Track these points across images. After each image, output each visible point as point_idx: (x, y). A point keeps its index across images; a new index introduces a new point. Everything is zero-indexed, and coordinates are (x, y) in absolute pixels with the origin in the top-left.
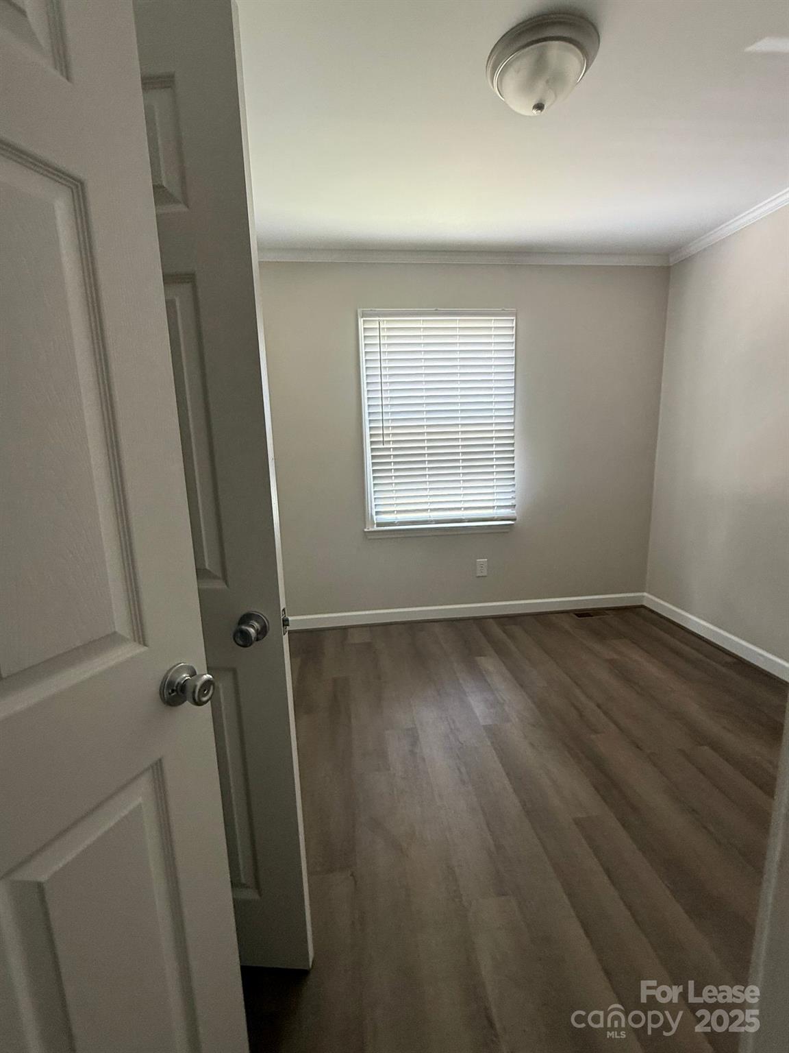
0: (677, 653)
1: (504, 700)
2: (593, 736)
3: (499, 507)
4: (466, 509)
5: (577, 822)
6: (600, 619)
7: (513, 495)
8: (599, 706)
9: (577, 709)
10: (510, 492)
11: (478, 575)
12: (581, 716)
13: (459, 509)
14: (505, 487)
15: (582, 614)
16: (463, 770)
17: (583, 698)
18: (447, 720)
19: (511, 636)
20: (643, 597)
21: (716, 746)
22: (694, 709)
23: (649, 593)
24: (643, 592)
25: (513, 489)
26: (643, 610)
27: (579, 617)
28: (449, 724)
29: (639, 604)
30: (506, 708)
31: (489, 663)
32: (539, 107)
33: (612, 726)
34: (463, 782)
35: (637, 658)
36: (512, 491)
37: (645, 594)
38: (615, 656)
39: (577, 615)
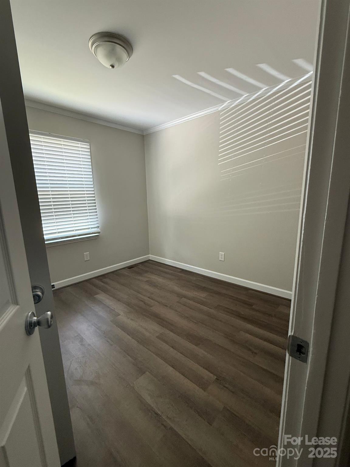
0: (166, 273)
1: (115, 308)
2: (151, 308)
3: (92, 228)
4: (76, 230)
5: (158, 337)
6: (137, 268)
7: (97, 222)
8: (149, 298)
9: (141, 301)
10: (96, 221)
11: (85, 260)
12: (145, 303)
13: (73, 230)
14: (93, 219)
15: (130, 267)
16: (109, 340)
17: (142, 297)
18: (93, 325)
19: (106, 283)
20: (149, 256)
21: (185, 297)
22: (176, 288)
23: (151, 254)
24: (149, 254)
25: (97, 220)
26: (150, 261)
27: (130, 269)
28: (95, 326)
29: (148, 259)
30: (116, 311)
31: (102, 297)
32: (113, 66)
33: (156, 302)
34: (111, 345)
35: (155, 278)
36: (97, 221)
37: (150, 255)
38: (147, 279)
39: (128, 268)
